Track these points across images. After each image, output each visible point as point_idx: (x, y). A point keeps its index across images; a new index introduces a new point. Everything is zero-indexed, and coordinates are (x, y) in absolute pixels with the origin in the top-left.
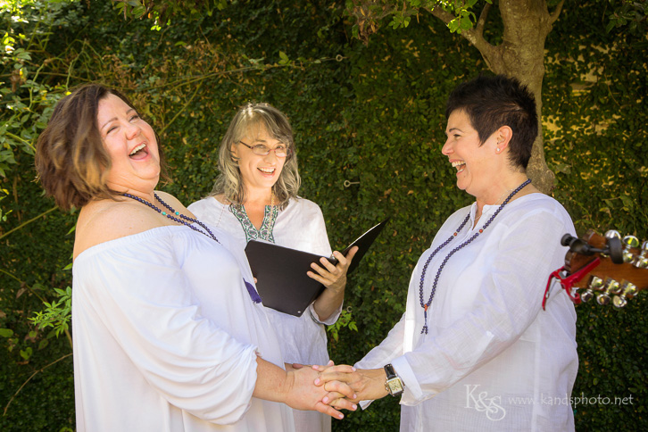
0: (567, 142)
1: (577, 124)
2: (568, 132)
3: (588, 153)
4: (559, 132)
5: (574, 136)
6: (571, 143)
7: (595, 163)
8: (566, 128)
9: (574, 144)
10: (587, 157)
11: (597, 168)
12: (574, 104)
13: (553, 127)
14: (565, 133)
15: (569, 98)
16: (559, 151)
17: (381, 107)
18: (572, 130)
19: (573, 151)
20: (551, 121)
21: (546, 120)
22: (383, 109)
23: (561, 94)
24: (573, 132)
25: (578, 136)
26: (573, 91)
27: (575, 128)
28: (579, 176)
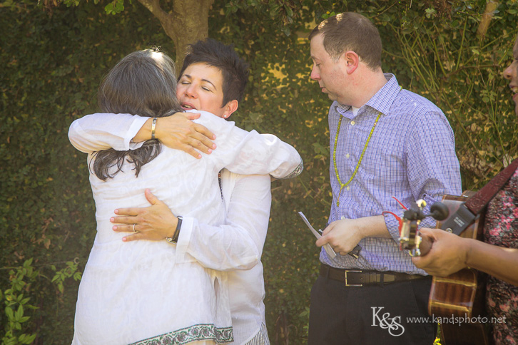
0: (292, 90)
1: (303, 73)
2: (294, 80)
3: (312, 101)
4: (285, 79)
5: (299, 83)
6: (296, 91)
7: (319, 111)
8: (292, 76)
9: (299, 92)
10: (310, 105)
11: (320, 117)
12: (299, 52)
13: (279, 75)
14: (290, 81)
15: (294, 46)
16: (285, 99)
17: (109, 52)
18: (297, 78)
19: (298, 99)
20: (278, 69)
21: (273, 68)
22: (111, 54)
23: (287, 42)
24: (298, 80)
25: (303, 84)
26: (299, 39)
27: (300, 76)
28: (304, 125)
